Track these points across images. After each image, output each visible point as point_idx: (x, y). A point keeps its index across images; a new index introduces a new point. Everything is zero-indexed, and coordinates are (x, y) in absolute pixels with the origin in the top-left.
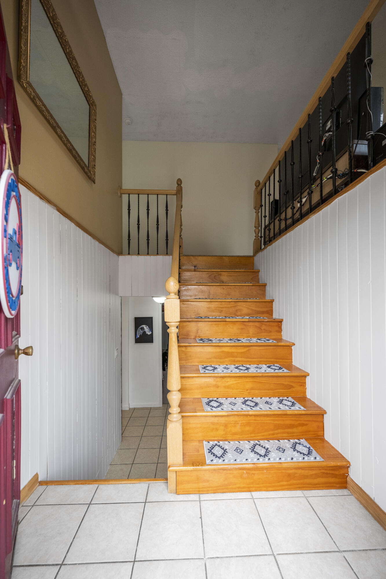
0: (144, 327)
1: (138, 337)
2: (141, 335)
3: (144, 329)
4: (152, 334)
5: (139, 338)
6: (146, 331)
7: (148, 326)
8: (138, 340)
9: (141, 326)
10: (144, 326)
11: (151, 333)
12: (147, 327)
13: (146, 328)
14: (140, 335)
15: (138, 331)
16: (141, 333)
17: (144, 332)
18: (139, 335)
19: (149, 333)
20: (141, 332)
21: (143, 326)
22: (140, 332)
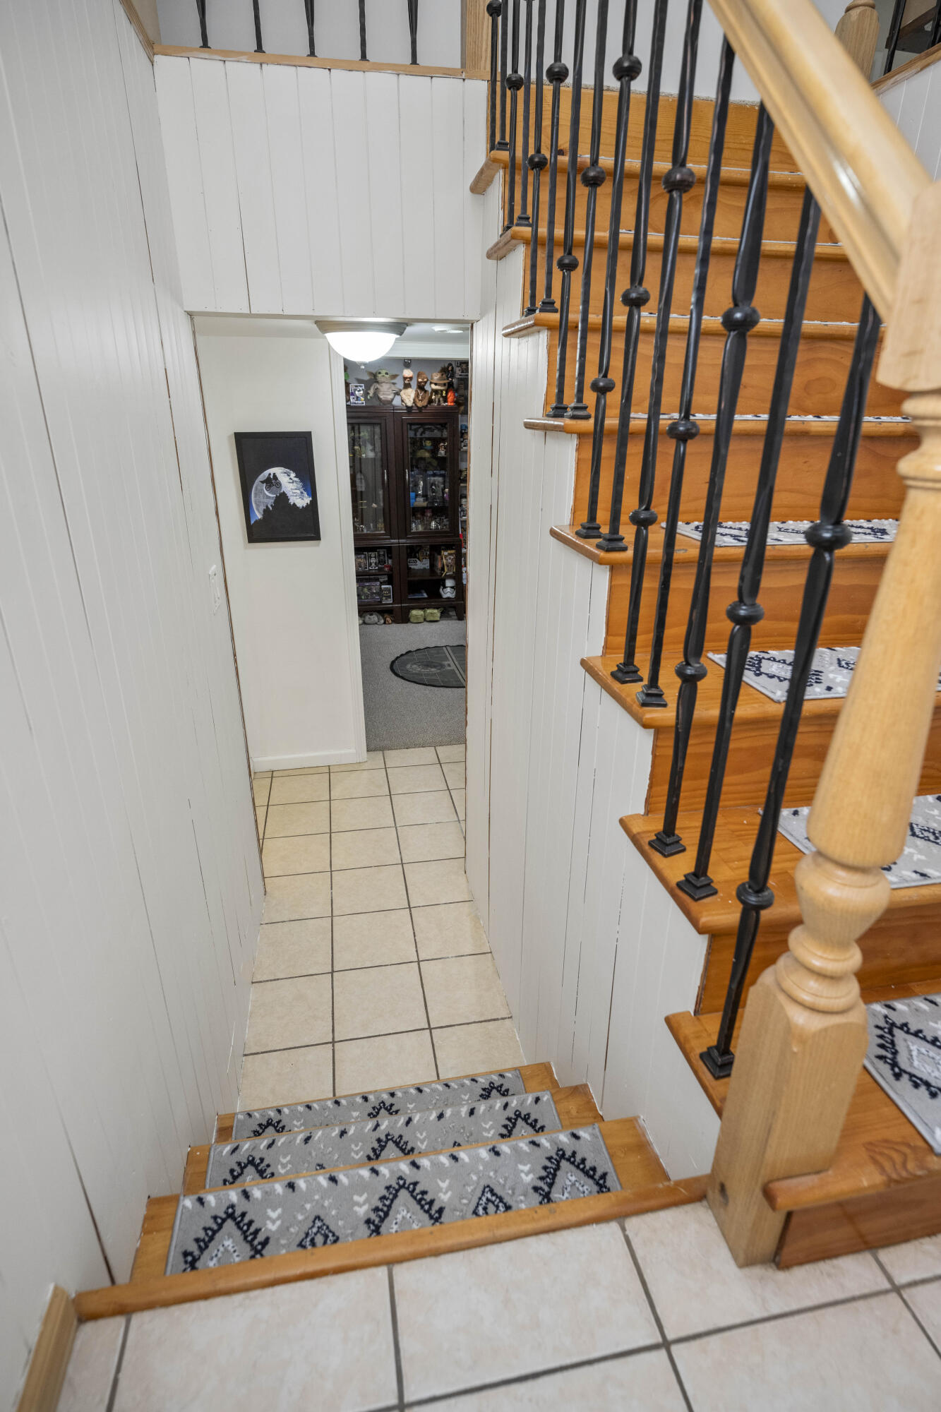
0: (278, 475)
1: (259, 516)
2: (267, 507)
3: (279, 485)
4: (313, 506)
5: (260, 520)
6: (289, 494)
7: (294, 471)
8: (258, 533)
9: (266, 473)
10: (278, 471)
11: (307, 500)
12: (293, 475)
13: (288, 482)
14: (266, 511)
15: (256, 494)
16: (270, 503)
17: (282, 498)
18: (262, 508)
19: (301, 501)
20: (269, 497)
21: (272, 471)
22: (263, 499)
